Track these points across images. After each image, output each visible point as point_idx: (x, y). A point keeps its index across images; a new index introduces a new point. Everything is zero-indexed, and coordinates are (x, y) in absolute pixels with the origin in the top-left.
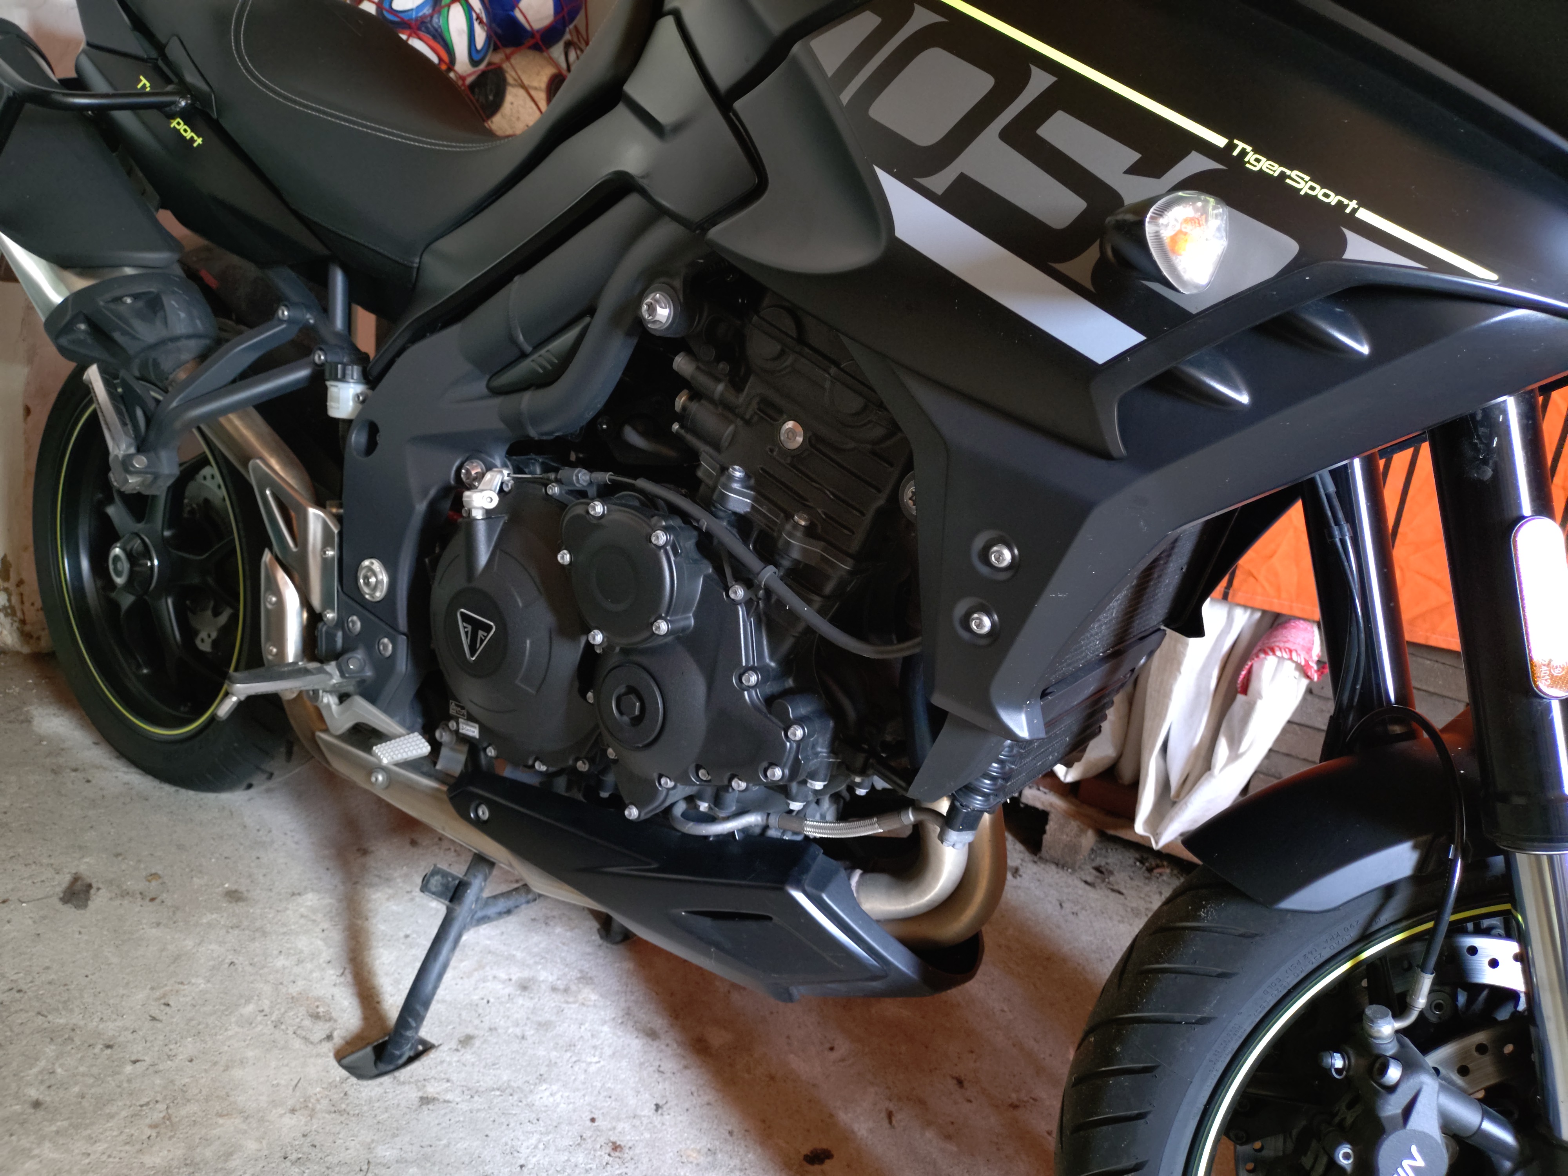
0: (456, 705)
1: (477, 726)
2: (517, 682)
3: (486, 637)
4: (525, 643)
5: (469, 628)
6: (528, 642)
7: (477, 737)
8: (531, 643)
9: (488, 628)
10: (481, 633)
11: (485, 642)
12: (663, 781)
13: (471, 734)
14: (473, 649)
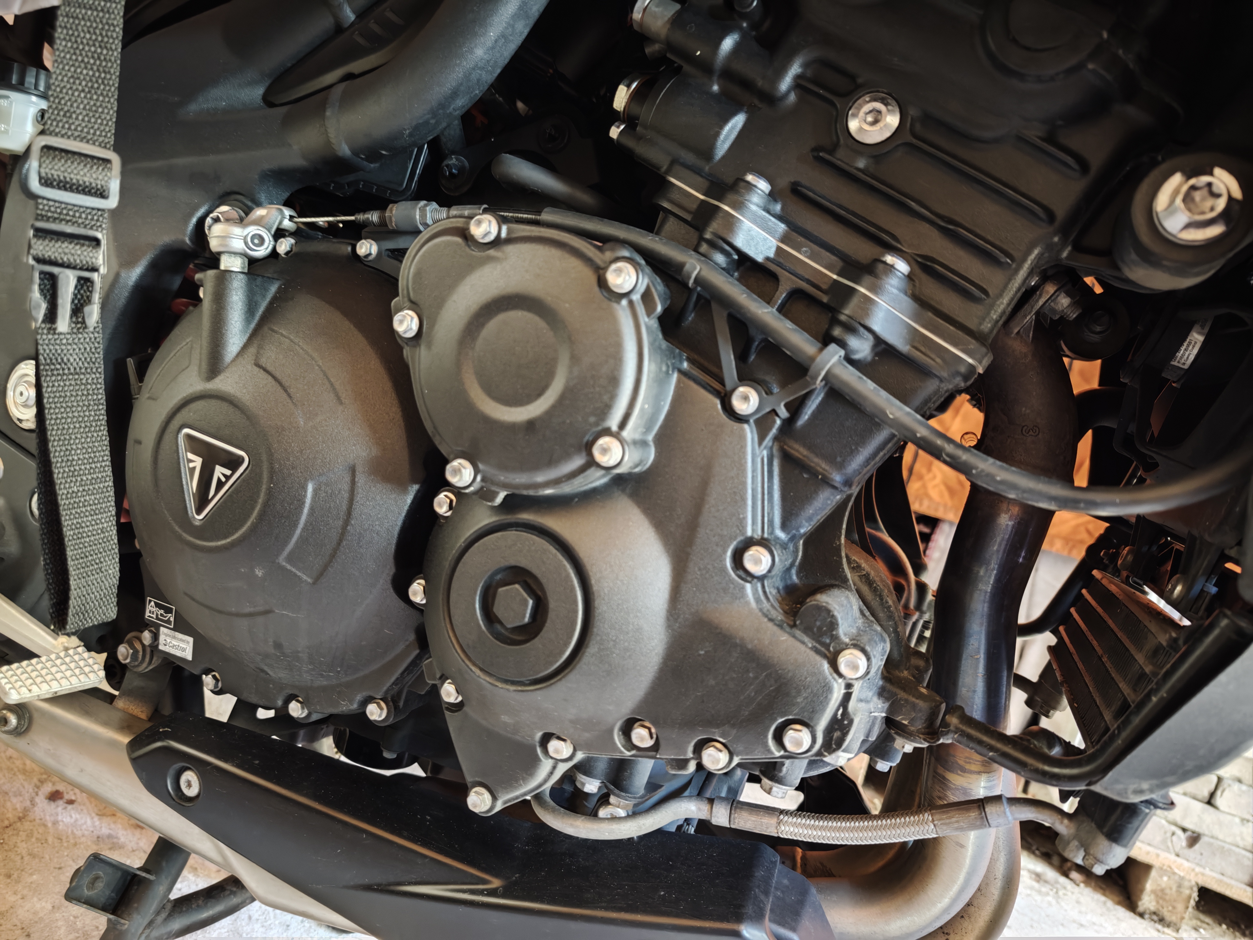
0: (157, 605)
1: (191, 640)
2: (282, 560)
3: (228, 478)
4: (305, 489)
5: (197, 462)
6: (310, 488)
7: (190, 658)
8: (316, 492)
9: (233, 463)
10: (219, 471)
11: (226, 487)
12: (553, 745)
13: (179, 653)
14: (202, 500)
